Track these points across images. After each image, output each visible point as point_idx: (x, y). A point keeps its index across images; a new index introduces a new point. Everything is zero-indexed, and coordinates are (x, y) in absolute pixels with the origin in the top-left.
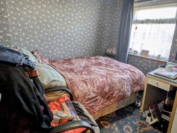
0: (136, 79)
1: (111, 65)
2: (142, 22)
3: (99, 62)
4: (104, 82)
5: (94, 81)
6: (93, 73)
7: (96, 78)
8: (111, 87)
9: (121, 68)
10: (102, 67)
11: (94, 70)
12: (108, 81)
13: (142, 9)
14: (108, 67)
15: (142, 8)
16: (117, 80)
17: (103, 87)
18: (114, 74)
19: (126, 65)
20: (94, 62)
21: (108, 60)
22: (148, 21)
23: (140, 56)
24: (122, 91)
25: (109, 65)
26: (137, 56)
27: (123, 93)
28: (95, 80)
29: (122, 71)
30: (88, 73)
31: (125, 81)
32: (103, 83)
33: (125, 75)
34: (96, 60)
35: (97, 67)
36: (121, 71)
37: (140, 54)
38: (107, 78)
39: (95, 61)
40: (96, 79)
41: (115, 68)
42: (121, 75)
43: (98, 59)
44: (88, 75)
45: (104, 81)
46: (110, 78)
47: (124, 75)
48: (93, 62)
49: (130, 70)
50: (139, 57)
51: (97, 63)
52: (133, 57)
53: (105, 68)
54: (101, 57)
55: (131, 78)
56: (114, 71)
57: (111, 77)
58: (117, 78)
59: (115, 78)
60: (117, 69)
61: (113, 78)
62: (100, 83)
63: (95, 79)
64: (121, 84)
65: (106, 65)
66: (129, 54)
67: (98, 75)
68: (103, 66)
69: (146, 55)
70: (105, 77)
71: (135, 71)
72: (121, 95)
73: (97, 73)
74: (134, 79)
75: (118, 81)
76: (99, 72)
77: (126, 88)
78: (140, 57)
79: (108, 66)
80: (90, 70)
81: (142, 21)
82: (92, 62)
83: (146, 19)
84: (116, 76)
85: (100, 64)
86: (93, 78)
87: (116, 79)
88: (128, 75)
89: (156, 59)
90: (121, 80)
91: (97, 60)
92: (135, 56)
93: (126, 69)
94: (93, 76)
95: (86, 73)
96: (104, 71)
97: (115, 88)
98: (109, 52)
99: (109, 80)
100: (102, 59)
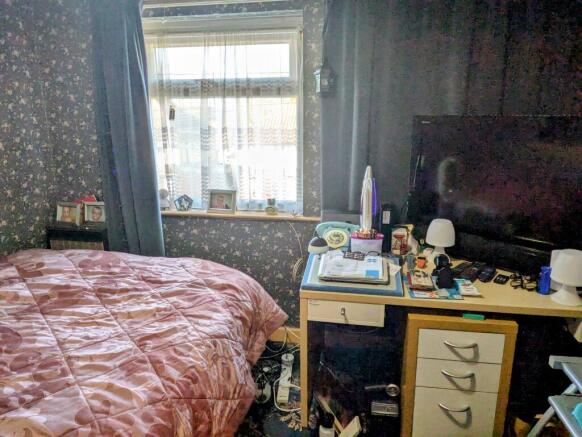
0: (247, 312)
1: (124, 285)
2: (186, 90)
3: (57, 287)
4: (159, 396)
5: (111, 421)
6: (65, 366)
7: (110, 396)
8: (194, 402)
9: (175, 287)
10: (85, 310)
11: (61, 343)
12: (172, 381)
13: (175, 41)
14: (115, 297)
15: (170, 37)
16: (203, 354)
17: (170, 425)
18: (174, 330)
19: (183, 266)
20: (27, 293)
21: (95, 264)
22: (207, 88)
23: (204, 212)
24: (232, 391)
25: (113, 286)
26: (194, 217)
27: (236, 396)
28: (112, 409)
29: (190, 300)
30: (37, 377)
31: (225, 341)
32: (161, 406)
33: (215, 315)
34: (30, 280)
35: (63, 318)
36: (186, 304)
37: (207, 206)
38: (158, 368)
39: (30, 287)
40: (115, 404)
41: (154, 296)
42: (201, 321)
43: (40, 274)
44: (49, 397)
45: (157, 390)
46: (171, 359)
47: (210, 318)
48: (26, 298)
49: (210, 285)
50: (203, 217)
51: (46, 297)
52: (183, 223)
53: (103, 310)
54: (50, 259)
55: (236, 317)
56: (158, 310)
57: (173, 354)
58: (198, 345)
59: (190, 349)
60: (165, 296)
61: (181, 354)
62: (147, 418)
63: (107, 403)
64: (219, 362)
65: (100, 293)
66: (164, 212)
67: (105, 370)
68: (90, 302)
69: (227, 207)
70: (149, 365)
71: (231, 283)
72: (234, 407)
73: (91, 358)
74: (244, 314)
75: (205, 356)
76: (95, 343)
77: (237, 368)
78: (209, 218)
79: (113, 292)
80: (38, 352)
81: (182, 87)
82: (16, 297)
83: (200, 77)
84: (191, 338)
85: (67, 297)
86: (96, 403)
87: (196, 349)
88: (221, 309)
89: (263, 215)
90: (215, 344)
91: (39, 280)
92: (185, 217)
93: (194, 284)
94: (89, 391)
95: (26, 385)
96: (111, 330)
97: (208, 393)
98: (69, 220)
99: (175, 374)
100: (62, 266)
